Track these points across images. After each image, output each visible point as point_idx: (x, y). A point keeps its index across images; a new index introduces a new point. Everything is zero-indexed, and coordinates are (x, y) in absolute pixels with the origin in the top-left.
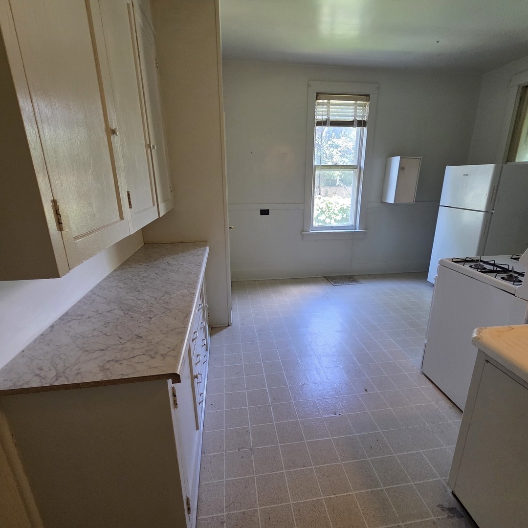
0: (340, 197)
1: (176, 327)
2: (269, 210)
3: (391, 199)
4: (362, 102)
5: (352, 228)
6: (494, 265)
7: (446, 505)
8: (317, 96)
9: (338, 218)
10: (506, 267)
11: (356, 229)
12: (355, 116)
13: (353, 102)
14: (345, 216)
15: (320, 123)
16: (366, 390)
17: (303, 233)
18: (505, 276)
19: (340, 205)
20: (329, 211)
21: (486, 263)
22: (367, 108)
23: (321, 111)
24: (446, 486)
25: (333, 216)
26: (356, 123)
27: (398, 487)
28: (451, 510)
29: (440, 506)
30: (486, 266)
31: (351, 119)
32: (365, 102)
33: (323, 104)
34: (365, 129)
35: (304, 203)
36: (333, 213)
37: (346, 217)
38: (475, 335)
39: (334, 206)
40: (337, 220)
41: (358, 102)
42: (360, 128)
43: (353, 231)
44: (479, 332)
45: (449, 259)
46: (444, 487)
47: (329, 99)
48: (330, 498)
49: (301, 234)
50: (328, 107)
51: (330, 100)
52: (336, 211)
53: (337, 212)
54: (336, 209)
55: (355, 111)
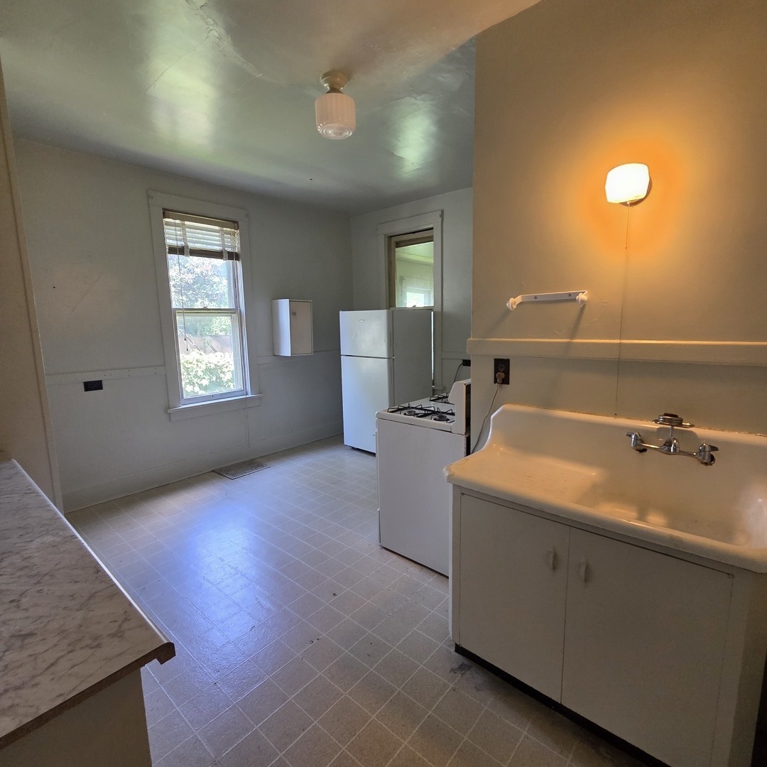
0: (202, 352)
1: (94, 591)
2: (101, 381)
3: (286, 351)
4: (229, 229)
5: (241, 393)
6: (421, 409)
7: (455, 666)
8: (164, 213)
9: (205, 382)
10: (432, 409)
11: (247, 394)
12: (223, 245)
13: (217, 228)
14: (214, 379)
15: (173, 250)
16: (334, 595)
17: (169, 411)
18: (436, 417)
19: (204, 363)
20: (189, 374)
21: (416, 408)
22: (237, 237)
23: (173, 233)
24: (448, 648)
25: (195, 380)
26: (226, 255)
27: (412, 679)
28: (462, 667)
29: (453, 670)
30: (417, 411)
31: (218, 248)
32: (233, 230)
33: (175, 225)
34: (239, 264)
35: (164, 365)
36: (196, 376)
37: (216, 380)
38: (447, 474)
39: (195, 366)
40: (204, 385)
41: (225, 229)
42: (231, 261)
43: (244, 397)
44: (449, 469)
45: (385, 411)
46: (447, 650)
47: (183, 219)
48: (352, 742)
49: (166, 411)
50: (184, 230)
51: (184, 221)
52: (200, 373)
53: (202, 374)
54: (200, 370)
55: (223, 240)
